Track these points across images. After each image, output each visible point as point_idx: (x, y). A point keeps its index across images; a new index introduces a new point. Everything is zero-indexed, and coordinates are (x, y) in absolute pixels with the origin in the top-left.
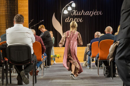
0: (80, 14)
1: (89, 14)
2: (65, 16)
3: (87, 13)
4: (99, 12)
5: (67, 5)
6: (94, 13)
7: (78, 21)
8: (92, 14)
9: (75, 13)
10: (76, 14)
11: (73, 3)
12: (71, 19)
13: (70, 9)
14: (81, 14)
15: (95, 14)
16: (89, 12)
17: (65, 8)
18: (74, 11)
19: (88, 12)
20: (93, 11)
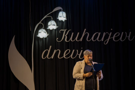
0: (79, 38)
1: (100, 38)
2: (41, 43)
3: (97, 37)
4: (124, 35)
5: (45, 17)
6: (112, 36)
7: (73, 56)
8: (109, 38)
9: (66, 37)
10: (68, 40)
11: (60, 11)
12: (55, 51)
13: (52, 25)
14: (81, 40)
15: (116, 39)
16: (99, 34)
17: (40, 23)
18: (62, 32)
19: (97, 35)
20: (111, 31)
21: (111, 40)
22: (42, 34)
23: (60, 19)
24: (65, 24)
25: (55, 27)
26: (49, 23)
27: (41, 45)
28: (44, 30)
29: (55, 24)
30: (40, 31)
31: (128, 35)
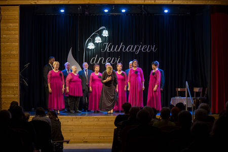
0: (117, 49)
1: (133, 49)
2: (90, 52)
3: (130, 48)
4: (150, 47)
5: (93, 34)
6: (141, 48)
7: (113, 62)
8: (139, 49)
9: (108, 48)
10: (109, 50)
11: (104, 29)
12: (100, 58)
13: (98, 40)
14: (119, 50)
15: (144, 50)
16: (132, 46)
17: (89, 38)
18: (105, 45)
20: (141, 44)
21: (141, 51)
22: (91, 46)
23: (104, 35)
24: (107, 39)
25: (100, 42)
26: (96, 39)
27: (90, 54)
28: (92, 44)
29: (100, 39)
30: (89, 44)
31: (153, 47)
